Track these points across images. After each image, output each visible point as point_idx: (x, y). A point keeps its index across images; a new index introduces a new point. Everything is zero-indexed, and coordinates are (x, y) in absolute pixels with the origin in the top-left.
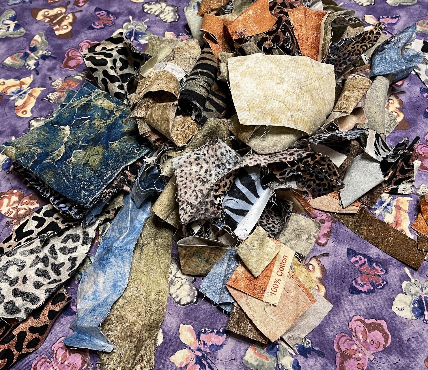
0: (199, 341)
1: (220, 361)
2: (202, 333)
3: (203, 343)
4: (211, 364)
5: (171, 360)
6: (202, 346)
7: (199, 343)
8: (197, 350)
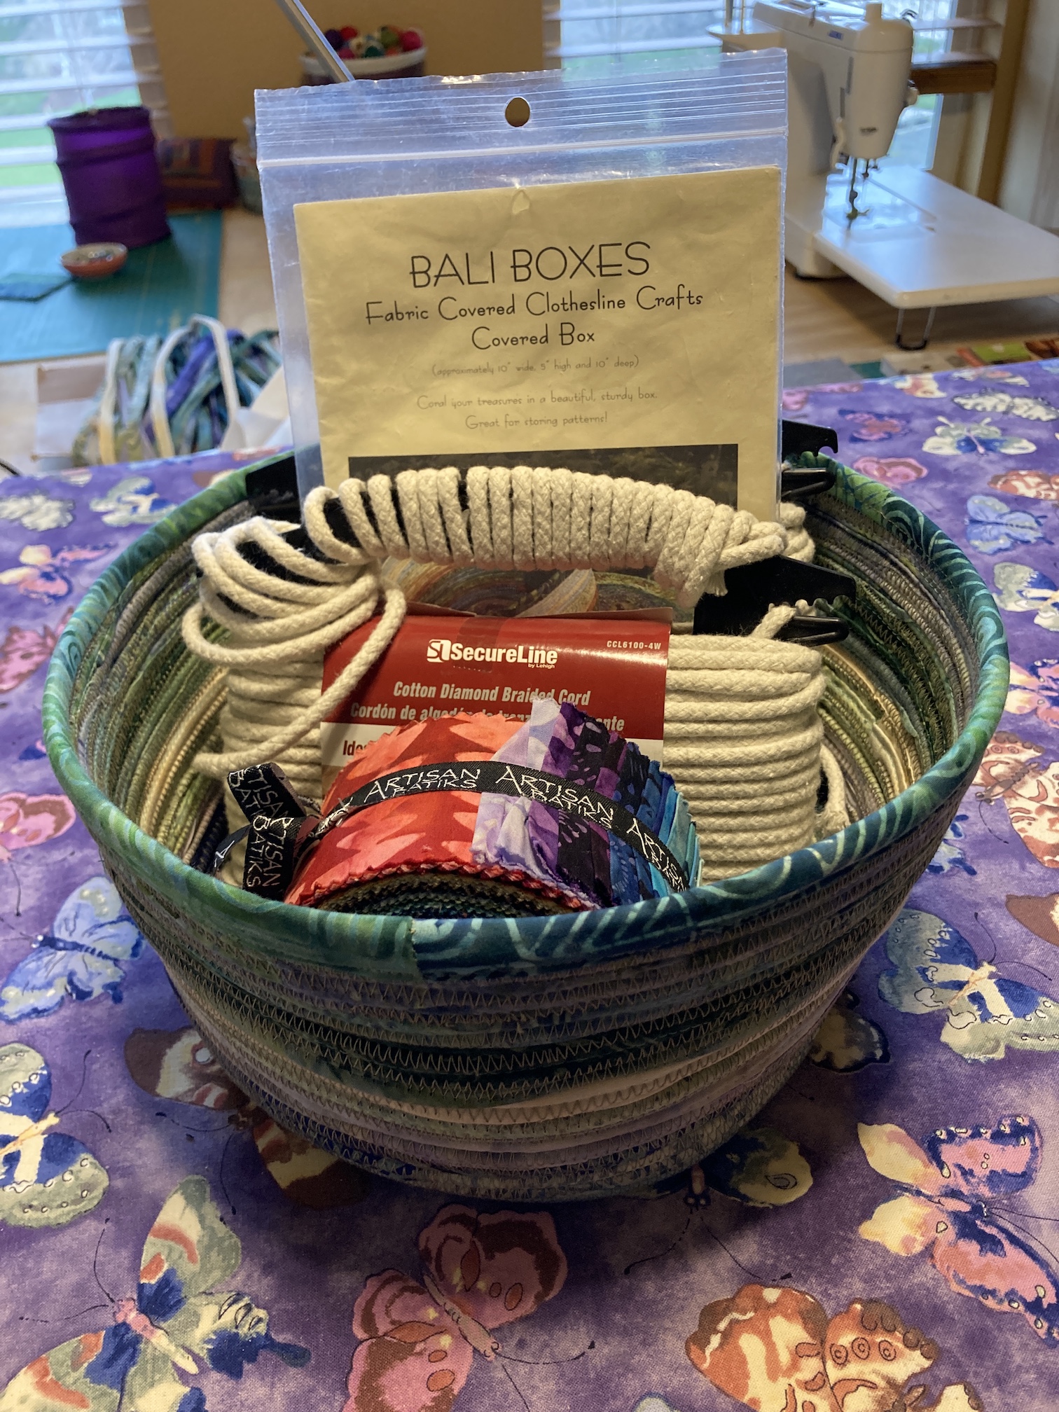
0: (941, 1169)
1: (1042, 1222)
2: (943, 1141)
3: (959, 1173)
4: (1016, 1233)
5: (866, 1237)
6: (961, 1181)
7: (946, 1172)
8: (946, 1195)
